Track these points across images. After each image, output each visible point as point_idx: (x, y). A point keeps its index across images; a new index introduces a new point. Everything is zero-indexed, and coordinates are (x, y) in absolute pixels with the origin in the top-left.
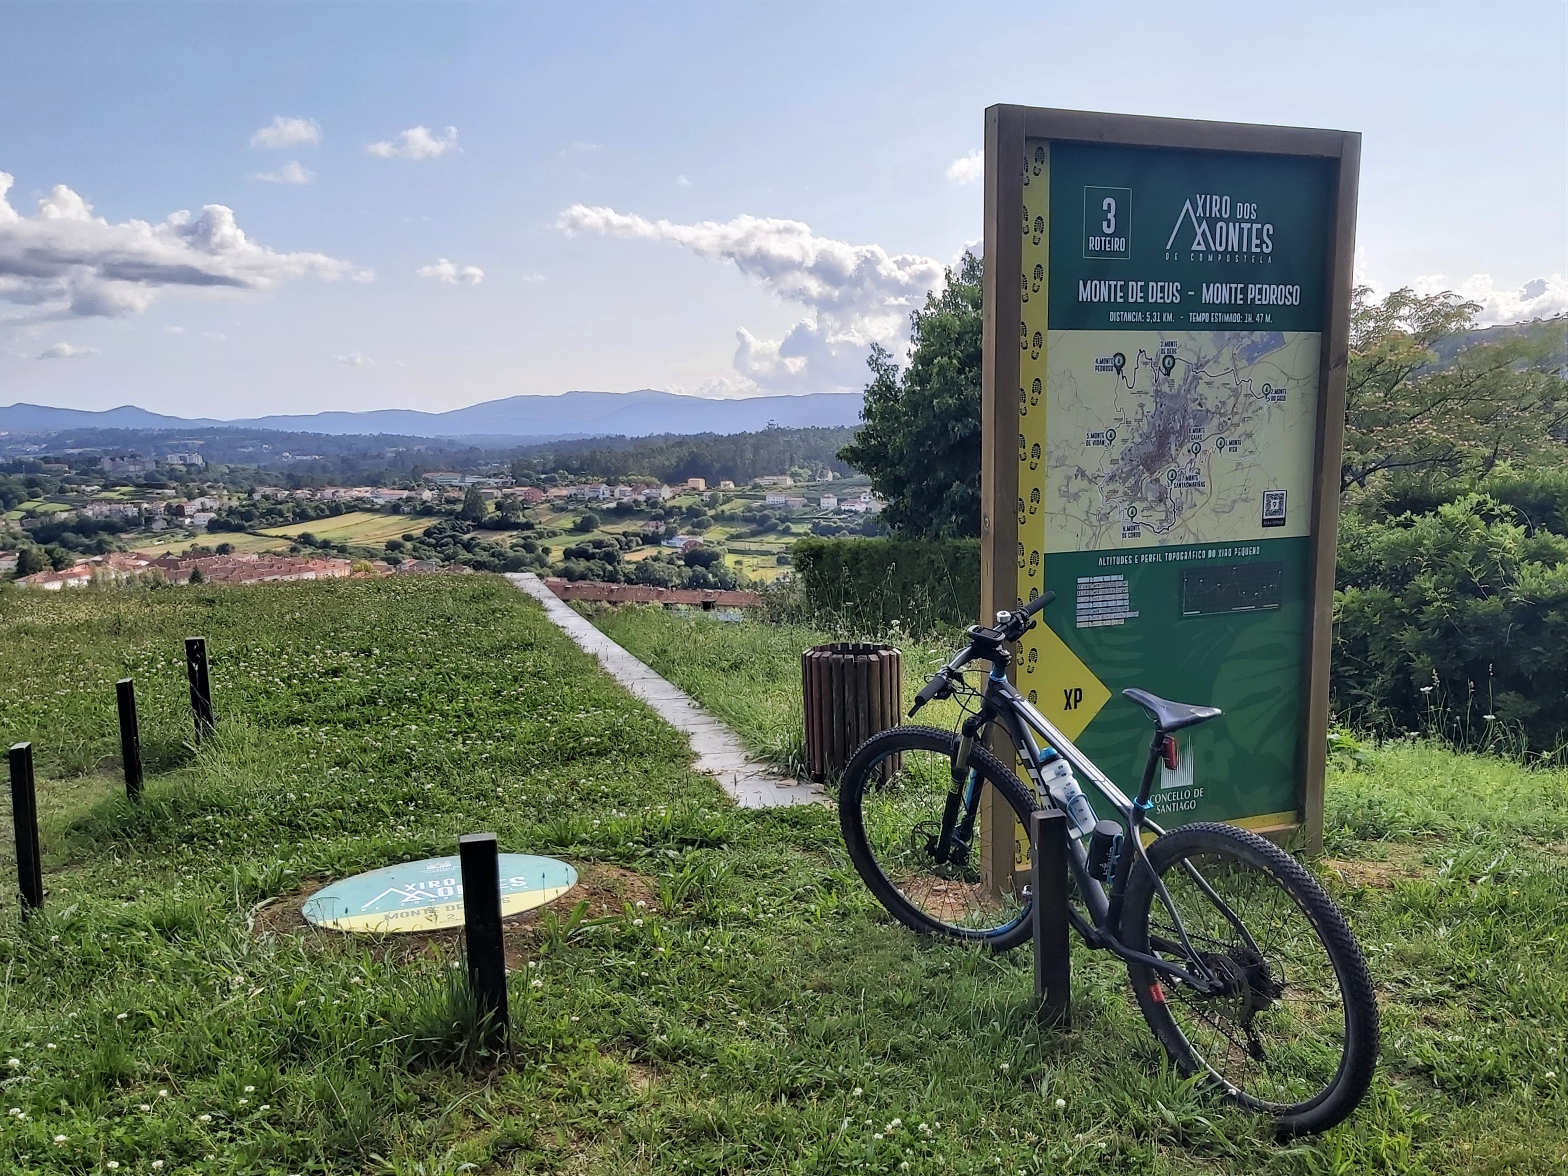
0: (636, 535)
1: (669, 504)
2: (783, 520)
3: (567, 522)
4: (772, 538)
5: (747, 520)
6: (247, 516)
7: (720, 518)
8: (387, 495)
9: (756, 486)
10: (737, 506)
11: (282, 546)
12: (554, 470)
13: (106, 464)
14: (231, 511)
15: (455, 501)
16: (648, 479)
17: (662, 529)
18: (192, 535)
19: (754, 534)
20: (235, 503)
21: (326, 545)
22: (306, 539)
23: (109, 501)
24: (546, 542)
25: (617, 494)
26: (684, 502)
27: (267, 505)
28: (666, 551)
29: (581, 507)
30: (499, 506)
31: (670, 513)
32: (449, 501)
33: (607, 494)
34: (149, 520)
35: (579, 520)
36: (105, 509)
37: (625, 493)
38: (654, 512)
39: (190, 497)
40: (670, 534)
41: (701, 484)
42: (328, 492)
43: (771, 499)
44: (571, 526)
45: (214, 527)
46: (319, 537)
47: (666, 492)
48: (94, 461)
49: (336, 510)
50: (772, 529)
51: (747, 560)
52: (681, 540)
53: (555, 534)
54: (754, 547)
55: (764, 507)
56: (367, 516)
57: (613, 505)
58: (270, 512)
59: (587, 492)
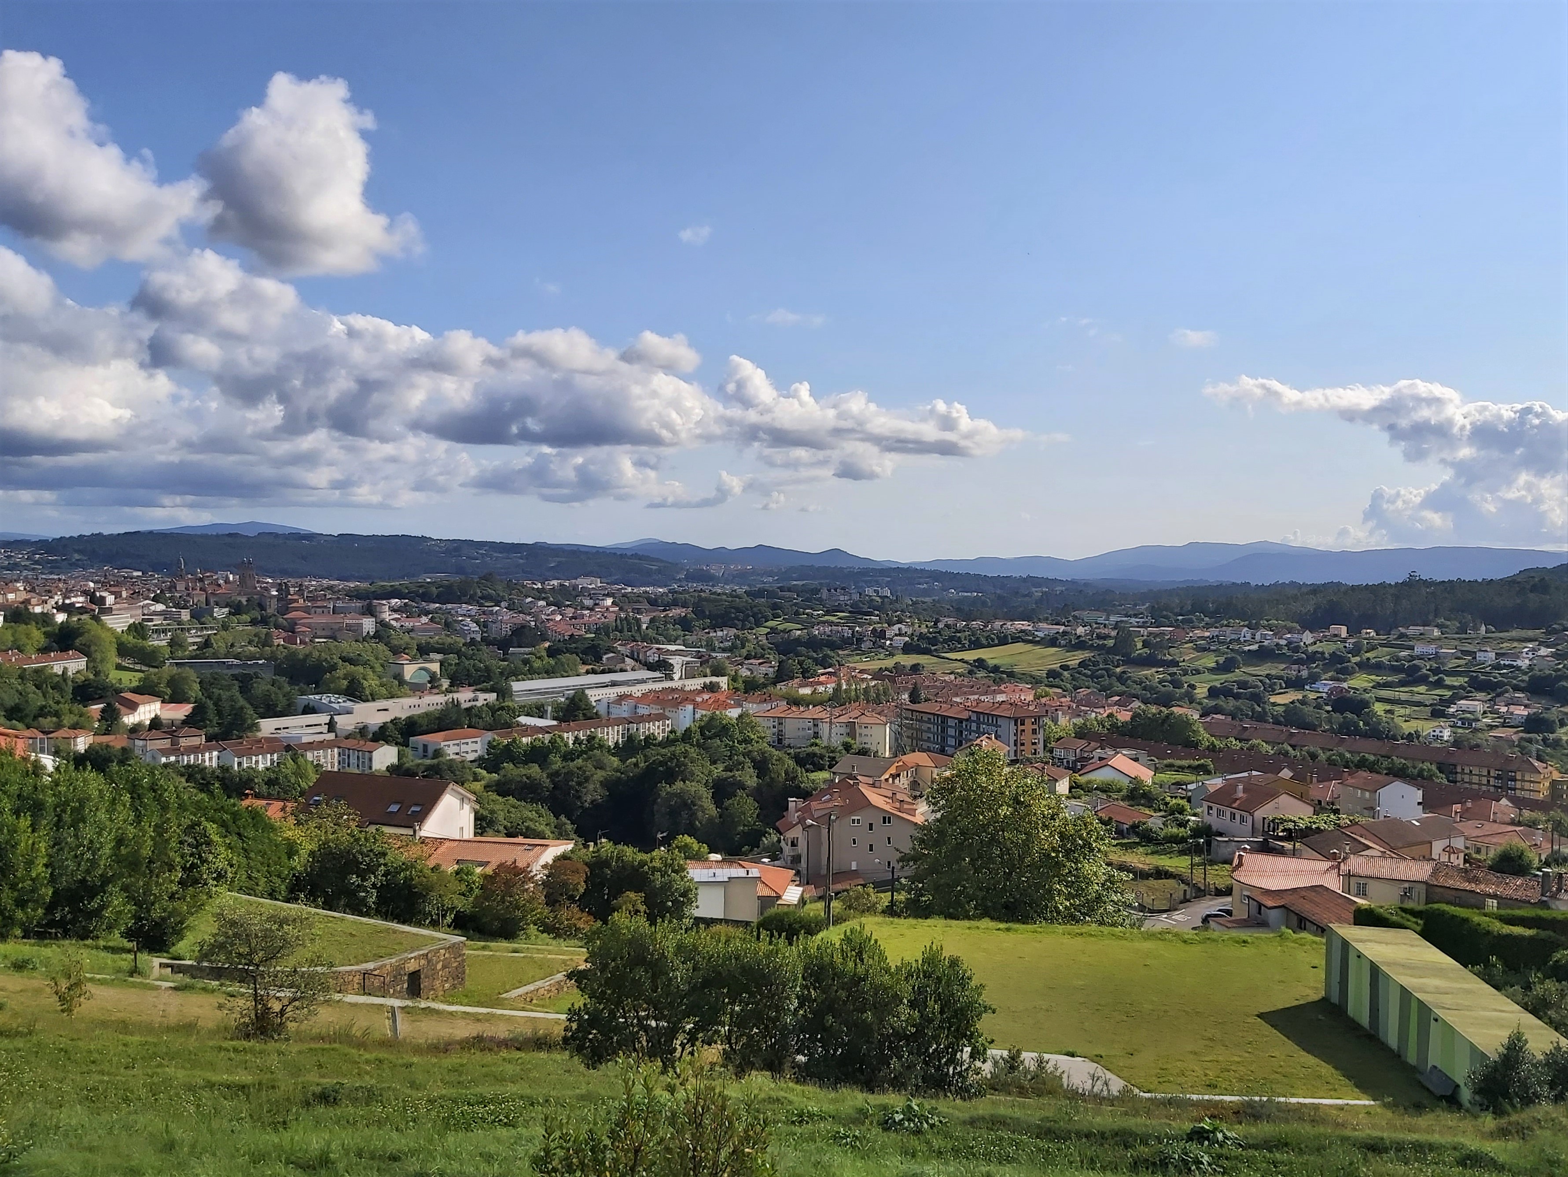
0: (1280, 678)
1: (1310, 649)
2: (1435, 671)
3: (1210, 661)
4: (1422, 689)
5: (1395, 670)
6: (933, 641)
7: (1366, 667)
8: (1046, 629)
9: (1402, 636)
10: (1382, 655)
11: (961, 668)
12: (1192, 612)
13: (824, 594)
14: (921, 636)
15: (1106, 637)
16: (1289, 624)
17: (1305, 673)
18: (892, 655)
19: (1402, 683)
20: (924, 630)
21: (996, 669)
22: (980, 663)
23: (831, 624)
24: (1193, 679)
25: (1258, 637)
26: (1327, 648)
27: (947, 633)
28: (1312, 696)
29: (1223, 648)
30: (1145, 644)
31: (1312, 658)
32: (1099, 637)
33: (1248, 637)
34: (860, 641)
35: (1221, 660)
36: (828, 629)
37: (1267, 638)
38: (1296, 656)
39: (891, 624)
40: (1314, 678)
41: (1343, 631)
42: (998, 624)
43: (1419, 649)
44: (1213, 665)
45: (907, 649)
46: (991, 663)
47: (1308, 637)
48: (817, 591)
49: (1003, 640)
50: (1423, 680)
51: (1400, 710)
52: (1325, 686)
53: (1198, 672)
54: (1404, 697)
55: (1412, 658)
56: (1029, 647)
57: (1255, 647)
58: (951, 639)
59: (1229, 634)
